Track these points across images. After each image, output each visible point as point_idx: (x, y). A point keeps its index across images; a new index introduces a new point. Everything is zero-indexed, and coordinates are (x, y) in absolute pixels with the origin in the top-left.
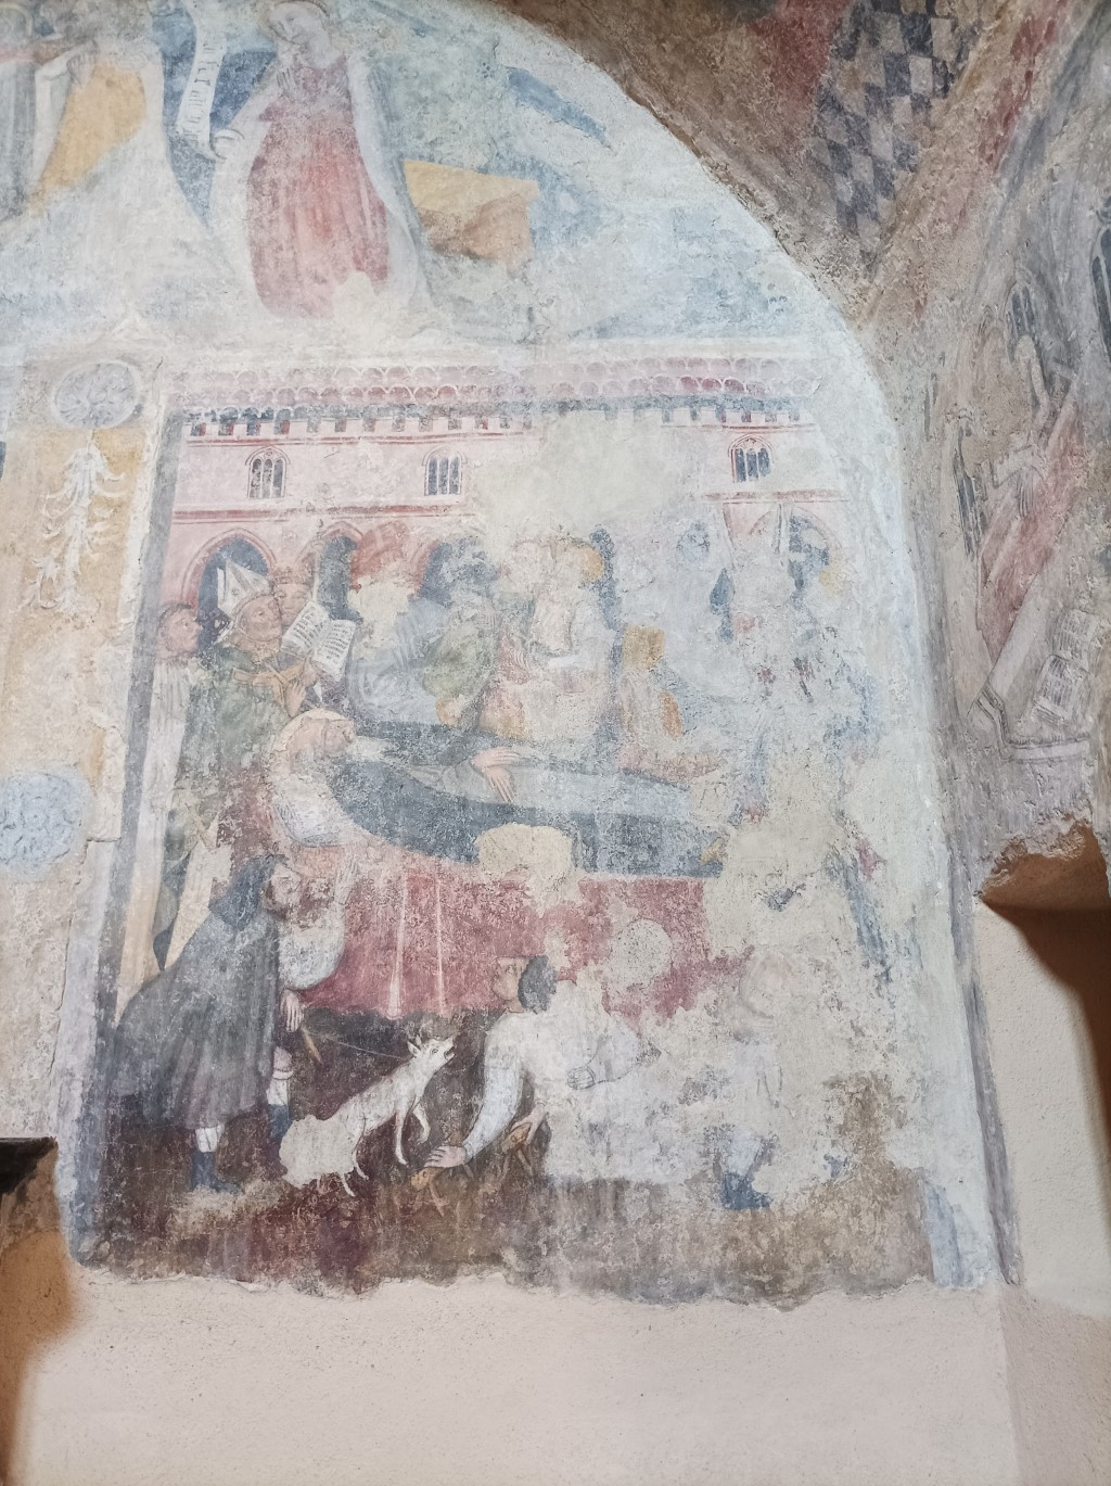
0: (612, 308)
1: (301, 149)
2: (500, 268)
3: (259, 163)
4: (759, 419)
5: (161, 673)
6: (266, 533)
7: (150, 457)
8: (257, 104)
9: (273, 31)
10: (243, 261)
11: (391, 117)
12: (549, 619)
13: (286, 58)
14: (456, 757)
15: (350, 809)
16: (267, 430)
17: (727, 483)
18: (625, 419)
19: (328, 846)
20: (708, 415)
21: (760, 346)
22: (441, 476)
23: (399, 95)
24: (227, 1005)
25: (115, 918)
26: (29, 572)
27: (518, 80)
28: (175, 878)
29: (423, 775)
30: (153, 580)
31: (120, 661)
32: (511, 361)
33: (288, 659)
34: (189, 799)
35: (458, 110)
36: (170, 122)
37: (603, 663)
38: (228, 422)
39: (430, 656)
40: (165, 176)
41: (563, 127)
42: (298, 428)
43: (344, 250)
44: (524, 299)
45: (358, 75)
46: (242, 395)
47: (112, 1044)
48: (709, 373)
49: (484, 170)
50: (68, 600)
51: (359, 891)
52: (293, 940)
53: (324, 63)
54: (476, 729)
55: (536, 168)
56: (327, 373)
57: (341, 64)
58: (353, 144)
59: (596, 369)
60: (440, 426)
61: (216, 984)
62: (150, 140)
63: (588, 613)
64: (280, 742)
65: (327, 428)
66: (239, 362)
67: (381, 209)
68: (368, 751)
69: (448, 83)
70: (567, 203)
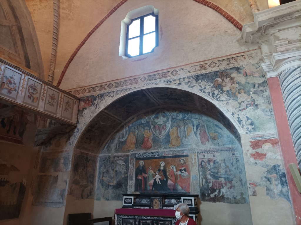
0: (224, 143)
1: (202, 132)
2: (216, 141)
3: (200, 133)
4: (234, 151)
5: (200, 169)
6: (204, 160)
7: (197, 155)
8: (199, 129)
9: (199, 123)
10: (200, 141)
11: (208, 129)
12: (222, 165)
13: (200, 125)
14: (217, 174)
15: (211, 177)
16: (203, 153)
17: (232, 156)
18: (225, 152)
19: (211, 179)
20: (230, 151)
21: (234, 146)
22: (214, 156)
23: (208, 127)
24: (206, 188)
25: (200, 183)
26: (191, 163)
27: (216, 125)
28: (202, 181)
29: (215, 175)
30: (198, 163)
31: (197, 168)
32: (218, 147)
33: (207, 168)
34: (202, 176)
35: (212, 128)
36: (194, 130)
37: (225, 168)
38: (201, 153)
39: (215, 168)
40: (194, 135)
41: (219, 129)
42: (205, 153)
43: (206, 140)
44: (218, 143)
45: (205, 125)
46: (202, 151)
47: (201, 190)
48: (230, 148)
49: (214, 133)
50: (194, 165)
51: (213, 182)
52: (209, 184)
53: (203, 125)
54: (218, 172)
55: (218, 132)
56: (206, 149)
57: (204, 125)
58: (206, 131)
59: (223, 148)
60: (214, 152)
61: (206, 187)
62: (193, 132)
63: (224, 165)
64: (207, 173)
65: (207, 153)
66: (201, 148)
67: (208, 136)
68: (212, 173)
69: (211, 126)
70: (220, 135)
